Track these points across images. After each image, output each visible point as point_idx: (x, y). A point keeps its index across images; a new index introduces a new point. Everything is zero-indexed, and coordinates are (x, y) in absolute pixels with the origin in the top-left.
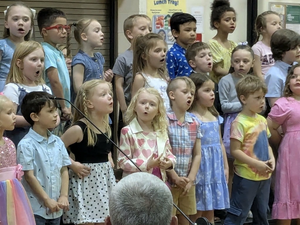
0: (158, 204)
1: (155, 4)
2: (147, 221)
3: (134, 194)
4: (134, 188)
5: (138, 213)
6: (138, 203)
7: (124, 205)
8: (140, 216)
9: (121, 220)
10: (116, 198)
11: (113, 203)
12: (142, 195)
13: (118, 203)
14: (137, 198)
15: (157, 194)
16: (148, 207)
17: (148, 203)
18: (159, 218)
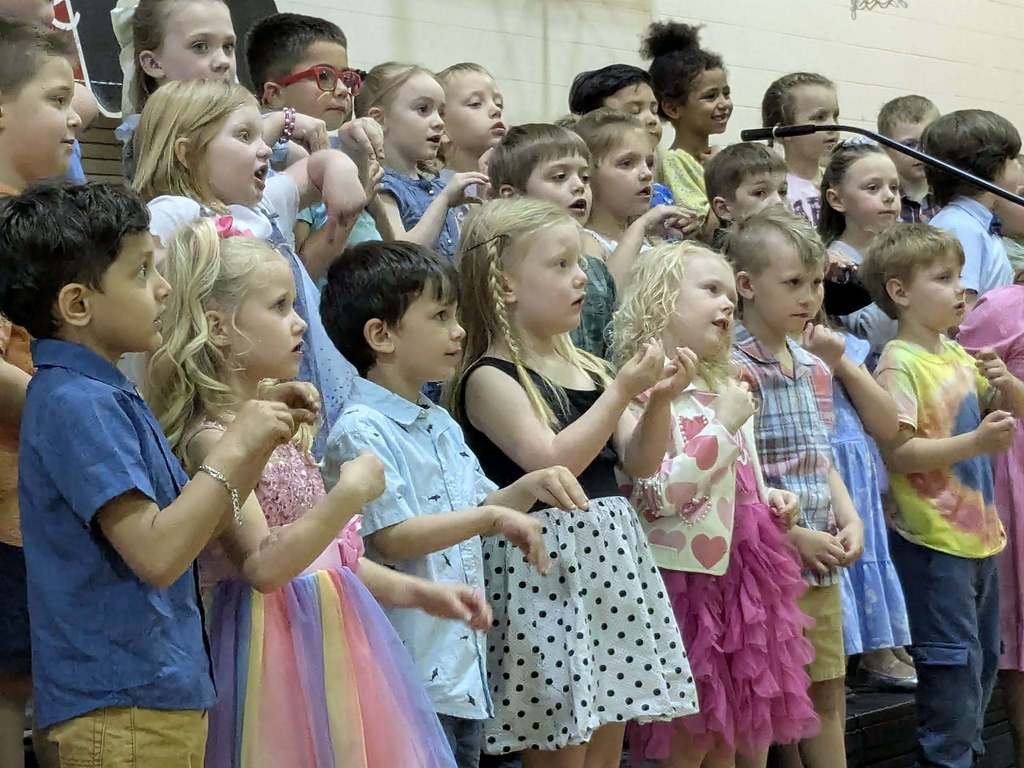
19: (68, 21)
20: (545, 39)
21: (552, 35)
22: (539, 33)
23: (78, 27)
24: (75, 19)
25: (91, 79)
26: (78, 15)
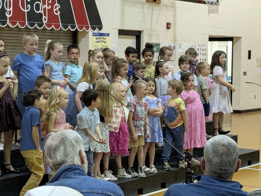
0: (232, 151)
1: (96, 43)
2: (225, 159)
3: (219, 145)
4: (219, 142)
5: (221, 155)
6: (221, 149)
7: (214, 150)
8: (222, 156)
9: (211, 158)
10: (209, 146)
11: (207, 149)
12: (223, 145)
13: (210, 149)
14: (221, 147)
15: (231, 146)
16: (226, 152)
17: (226, 150)
18: (232, 158)
19: (58, 13)
20: (152, 14)
21: (153, 13)
22: (151, 12)
23: (60, 14)
24: (59, 13)
25: (61, 23)
26: (60, 12)
